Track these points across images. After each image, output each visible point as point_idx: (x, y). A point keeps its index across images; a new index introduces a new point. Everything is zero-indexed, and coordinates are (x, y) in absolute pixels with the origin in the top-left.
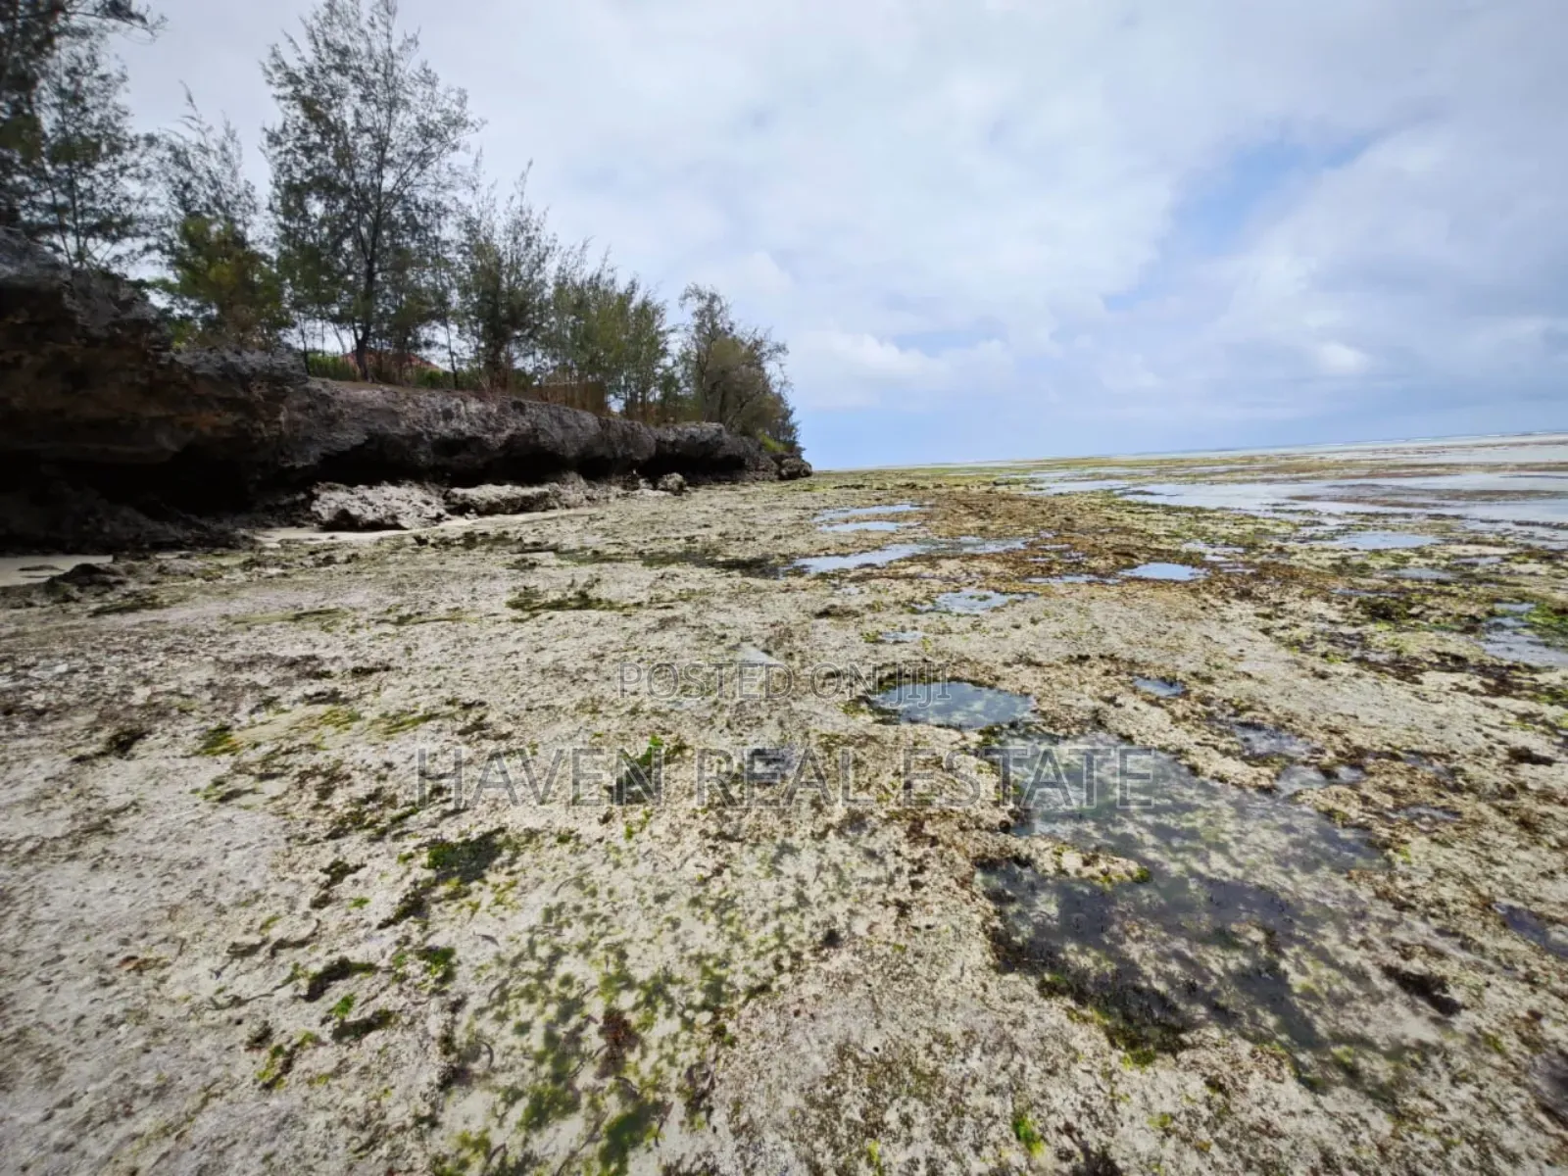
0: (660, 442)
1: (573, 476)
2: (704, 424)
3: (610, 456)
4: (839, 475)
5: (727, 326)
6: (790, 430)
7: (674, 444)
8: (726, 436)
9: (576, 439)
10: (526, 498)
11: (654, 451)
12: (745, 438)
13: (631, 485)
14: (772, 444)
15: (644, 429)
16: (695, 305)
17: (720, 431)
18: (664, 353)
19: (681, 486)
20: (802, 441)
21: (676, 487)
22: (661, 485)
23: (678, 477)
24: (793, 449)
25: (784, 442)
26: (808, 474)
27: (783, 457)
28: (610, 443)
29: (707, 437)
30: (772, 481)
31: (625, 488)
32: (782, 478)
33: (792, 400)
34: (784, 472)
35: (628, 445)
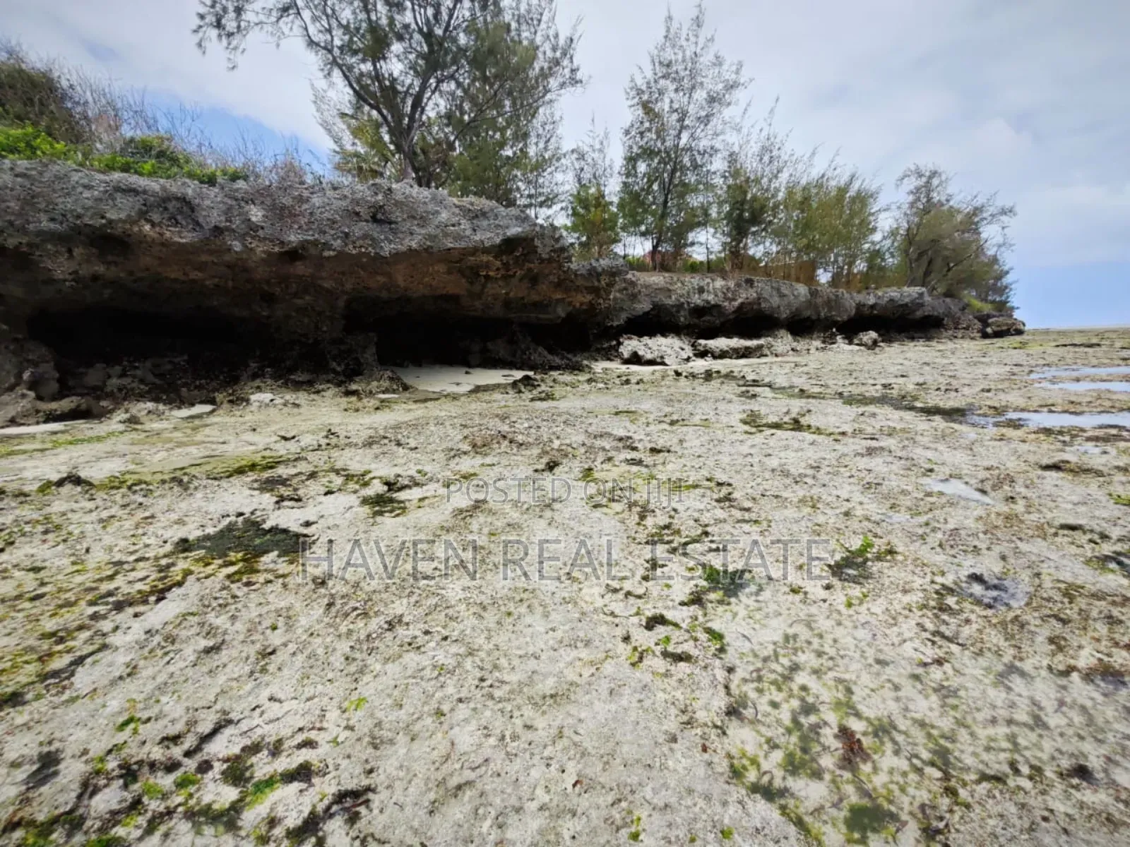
0: (860, 306)
1: (783, 332)
2: (906, 289)
3: (814, 317)
4: (1060, 333)
5: (943, 199)
6: (1003, 290)
7: (873, 307)
8: (927, 298)
9: (789, 305)
10: (747, 348)
11: (854, 311)
12: (948, 300)
13: (830, 340)
14: (977, 304)
15: (847, 295)
16: (912, 183)
17: (921, 295)
18: (874, 230)
19: (875, 343)
20: (1015, 300)
21: (870, 342)
22: (856, 341)
23: (873, 334)
24: (1003, 308)
25: (993, 302)
26: (1019, 332)
27: (989, 316)
28: (816, 307)
29: (907, 300)
30: (973, 339)
31: (824, 342)
32: (985, 336)
33: (1008, 260)
34: (989, 330)
35: (830, 309)
